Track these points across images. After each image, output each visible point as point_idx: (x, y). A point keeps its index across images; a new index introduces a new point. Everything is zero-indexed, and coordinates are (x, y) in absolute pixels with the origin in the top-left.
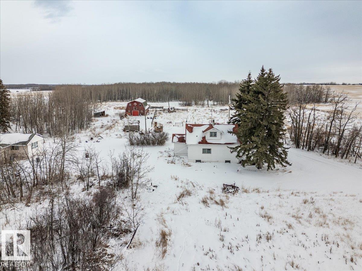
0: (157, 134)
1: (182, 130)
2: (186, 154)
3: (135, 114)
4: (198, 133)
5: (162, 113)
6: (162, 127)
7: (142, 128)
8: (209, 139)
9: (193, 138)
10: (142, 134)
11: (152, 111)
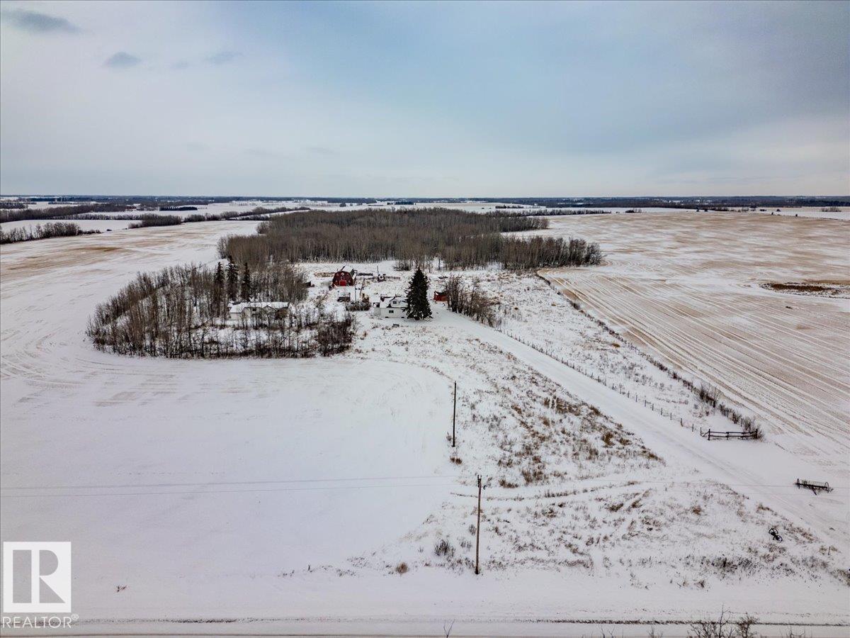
0: (364, 304)
1: (378, 300)
2: (380, 314)
3: (343, 284)
4: (387, 302)
5: (371, 282)
6: (368, 298)
7: (353, 299)
8: (393, 305)
9: (384, 305)
10: (353, 303)
11: (360, 279)
